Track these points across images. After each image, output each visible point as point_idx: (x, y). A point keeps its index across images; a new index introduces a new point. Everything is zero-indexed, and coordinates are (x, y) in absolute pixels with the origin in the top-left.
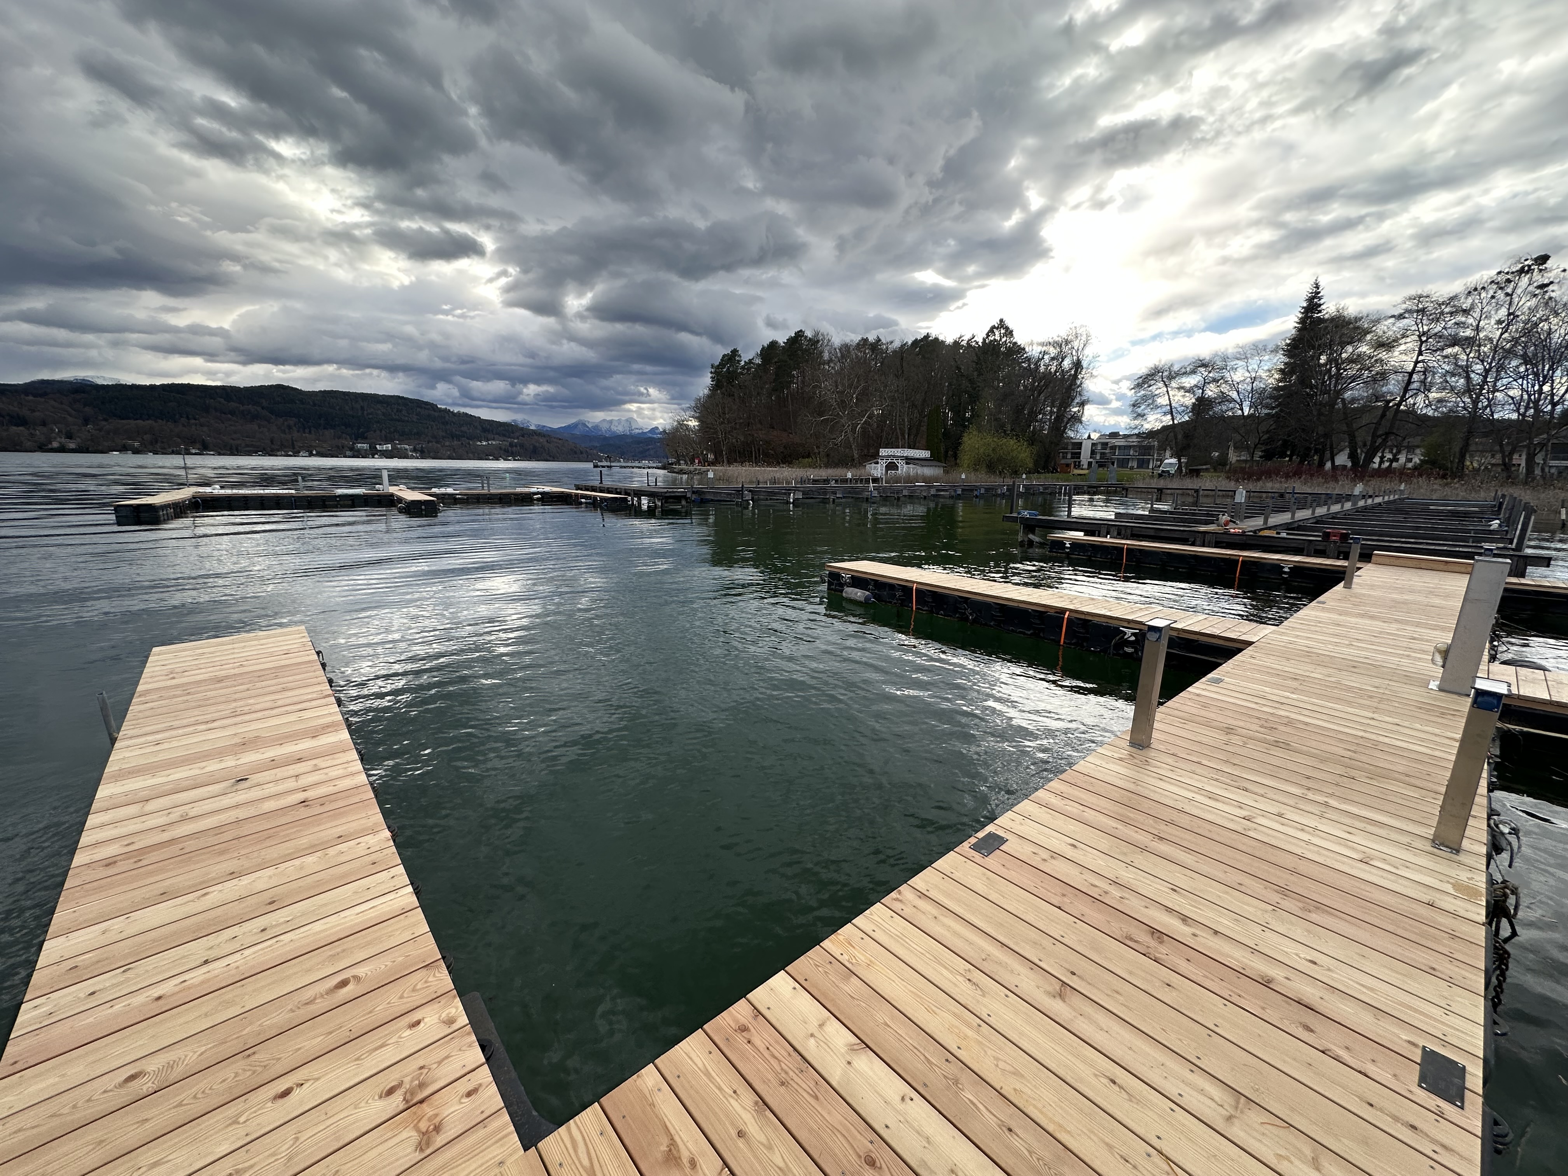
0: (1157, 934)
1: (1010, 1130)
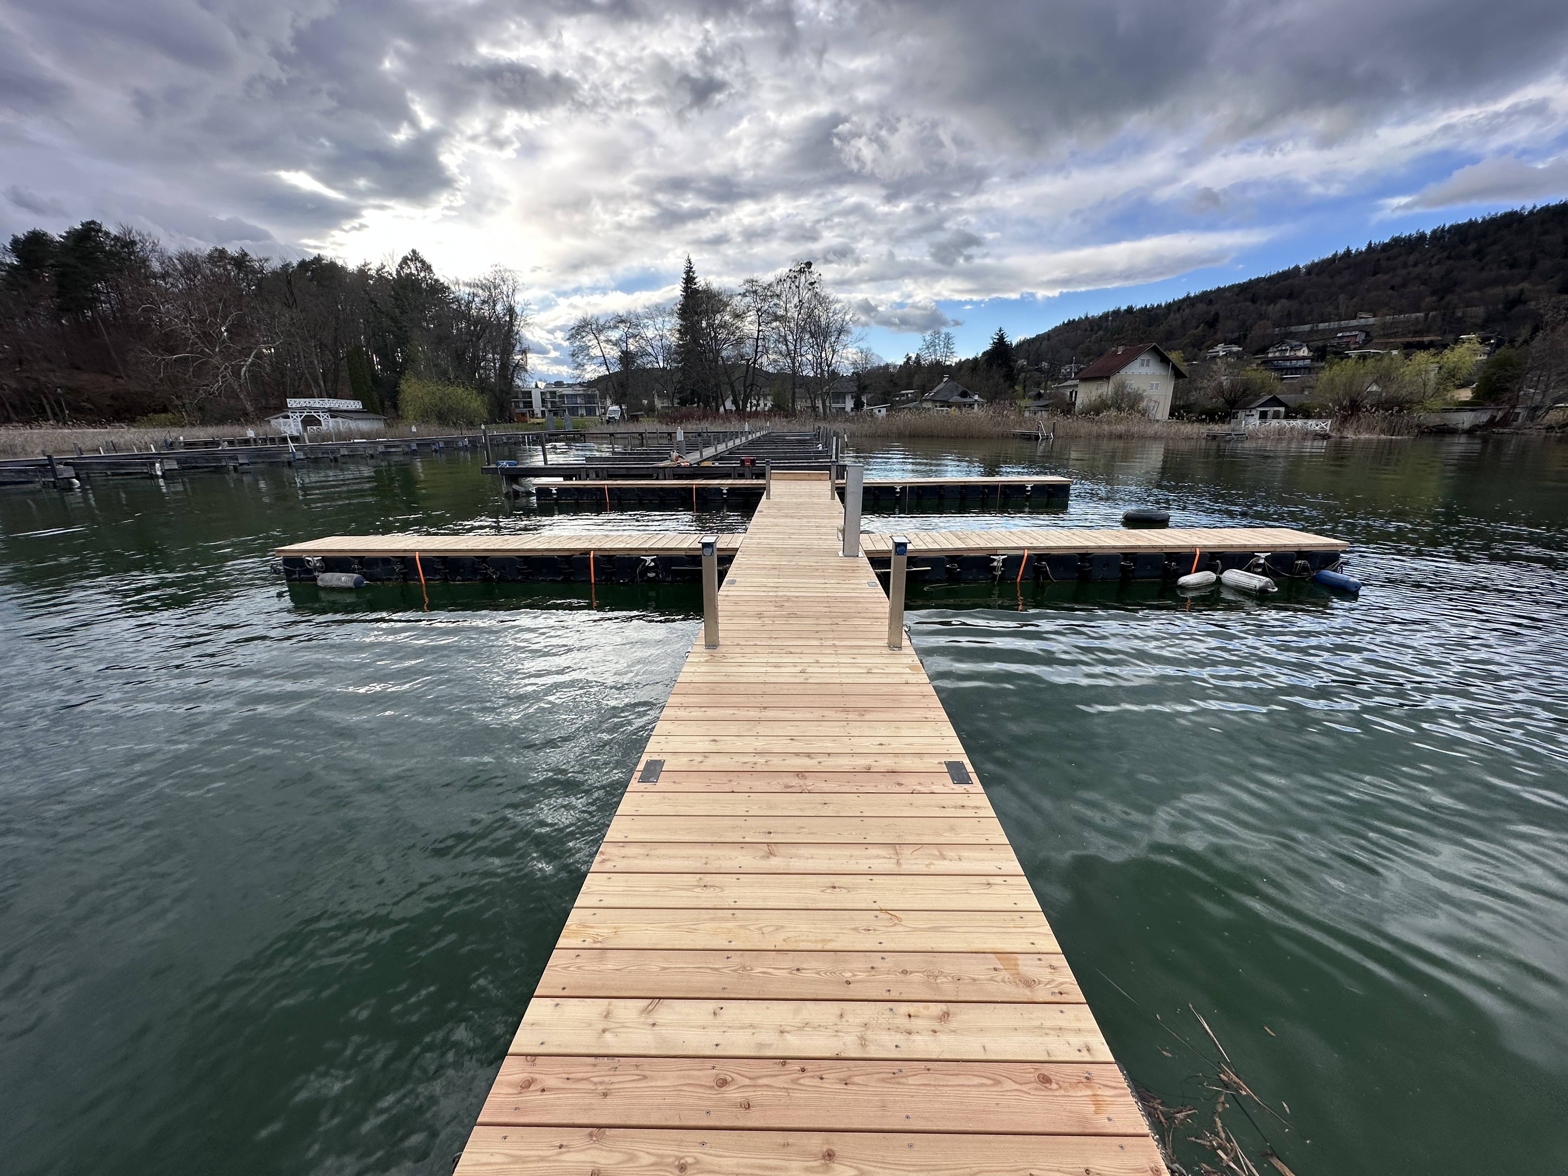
0: (800, 774)
1: (798, 970)
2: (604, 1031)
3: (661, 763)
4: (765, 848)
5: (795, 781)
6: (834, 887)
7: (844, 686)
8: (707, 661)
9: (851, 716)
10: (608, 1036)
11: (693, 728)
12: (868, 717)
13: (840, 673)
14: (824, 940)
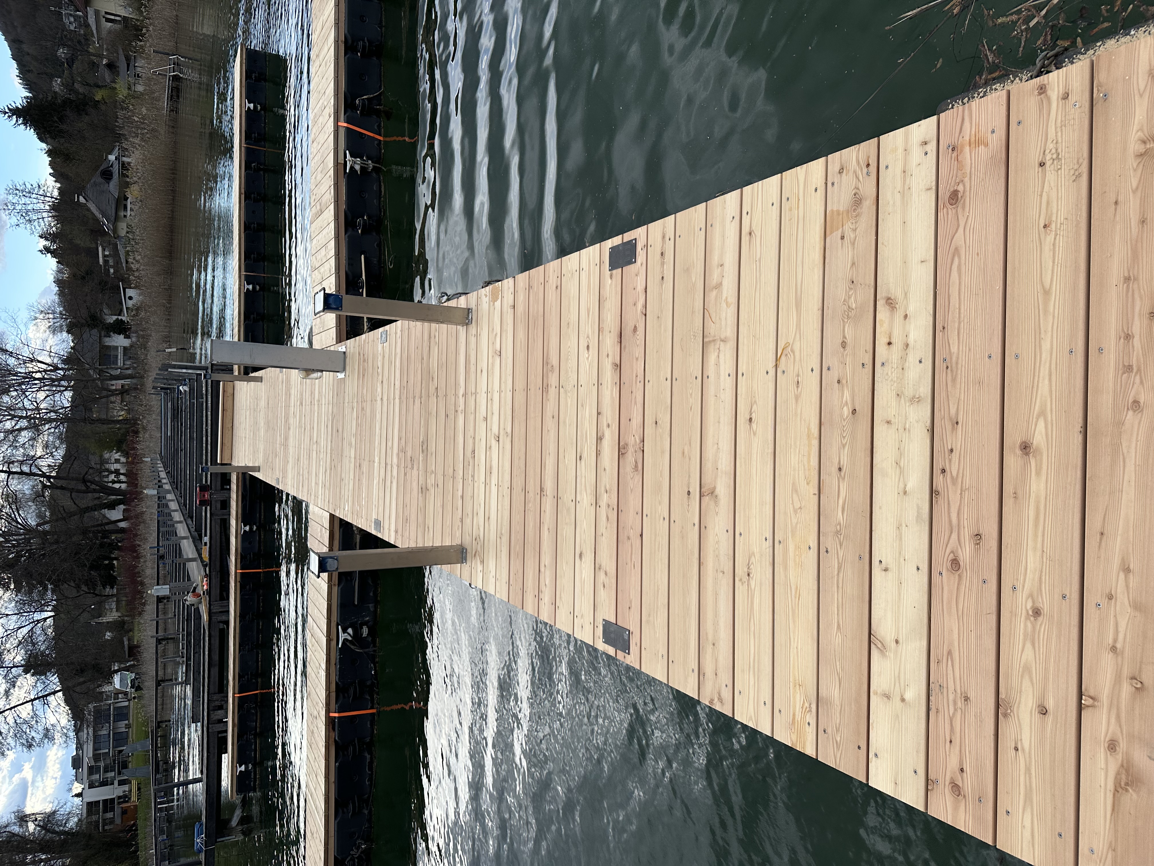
0: (621, 451)
1: (840, 469)
2: (903, 700)
3: (607, 624)
4: (706, 500)
5: (630, 458)
6: (750, 420)
7: (516, 387)
8: (482, 562)
9: (553, 380)
10: (908, 696)
11: (565, 582)
12: (555, 361)
13: (500, 391)
14: (809, 436)
